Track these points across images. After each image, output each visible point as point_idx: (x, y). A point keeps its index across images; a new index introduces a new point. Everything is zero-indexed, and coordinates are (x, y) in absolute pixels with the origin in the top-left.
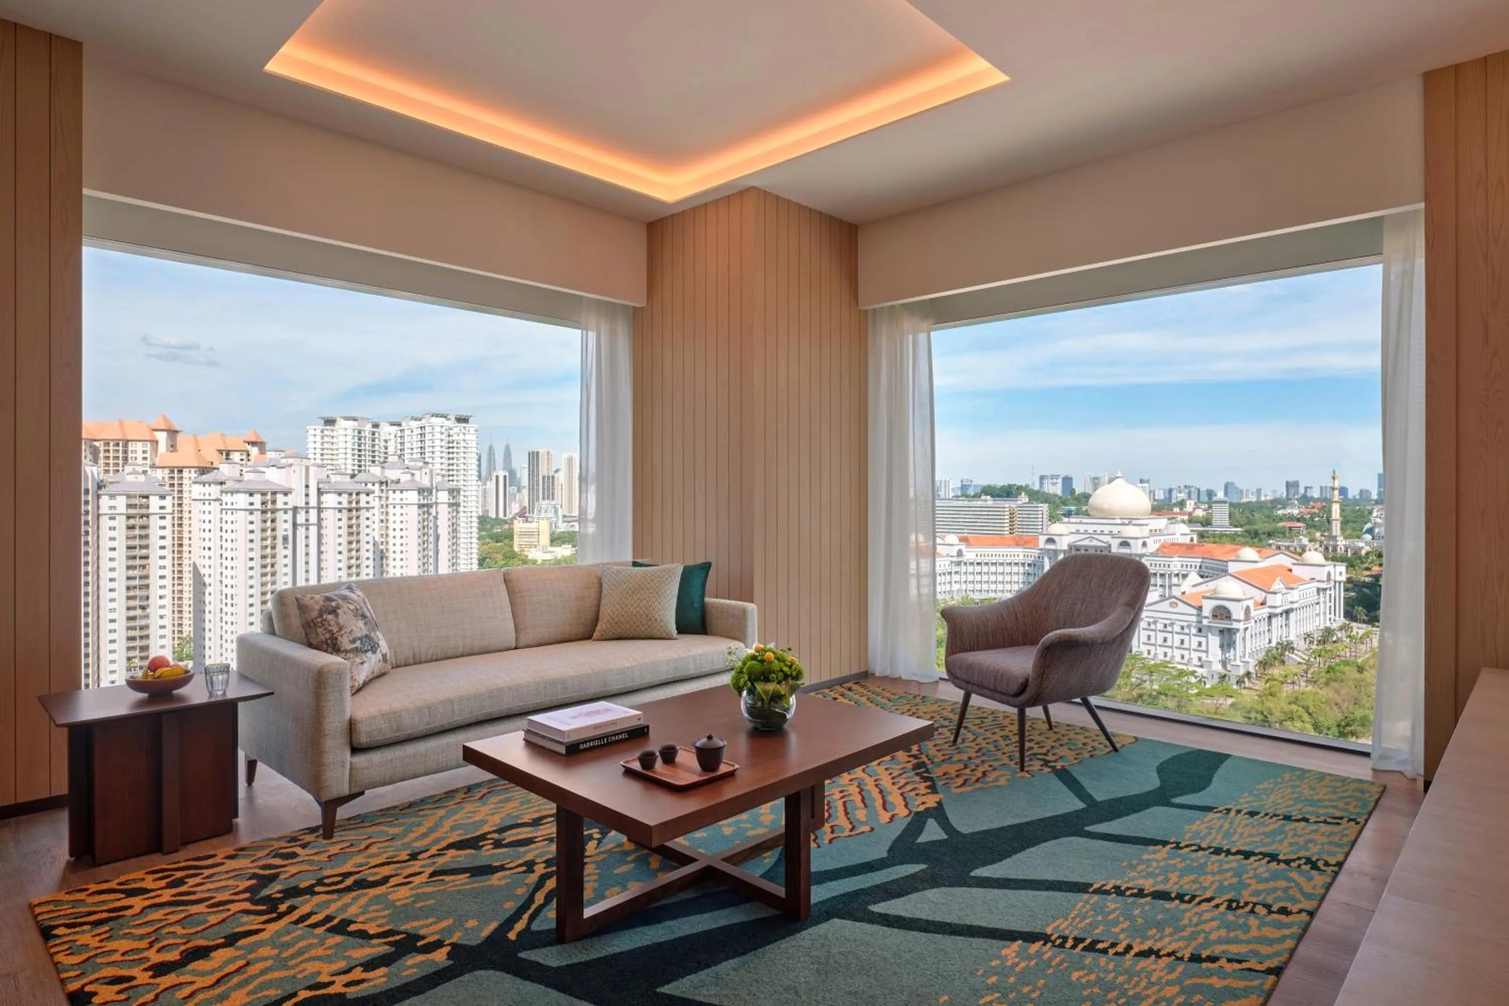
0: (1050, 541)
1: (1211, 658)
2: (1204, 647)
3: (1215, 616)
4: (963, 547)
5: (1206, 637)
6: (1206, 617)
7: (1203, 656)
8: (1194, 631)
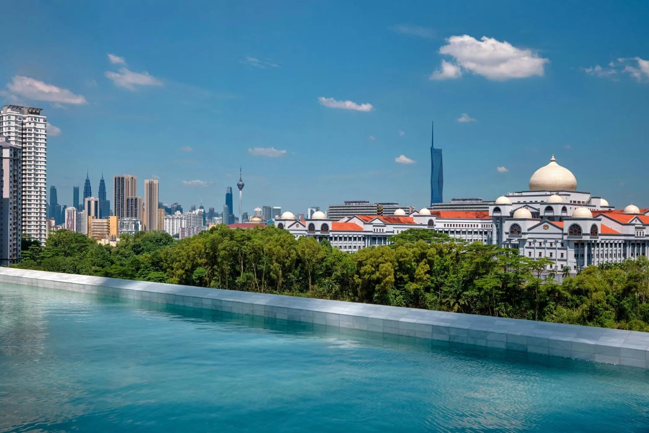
0: (497, 210)
1: (569, 265)
2: (565, 257)
3: (571, 233)
4: (434, 219)
5: (566, 249)
6: (566, 234)
7: (564, 264)
8: (559, 246)
